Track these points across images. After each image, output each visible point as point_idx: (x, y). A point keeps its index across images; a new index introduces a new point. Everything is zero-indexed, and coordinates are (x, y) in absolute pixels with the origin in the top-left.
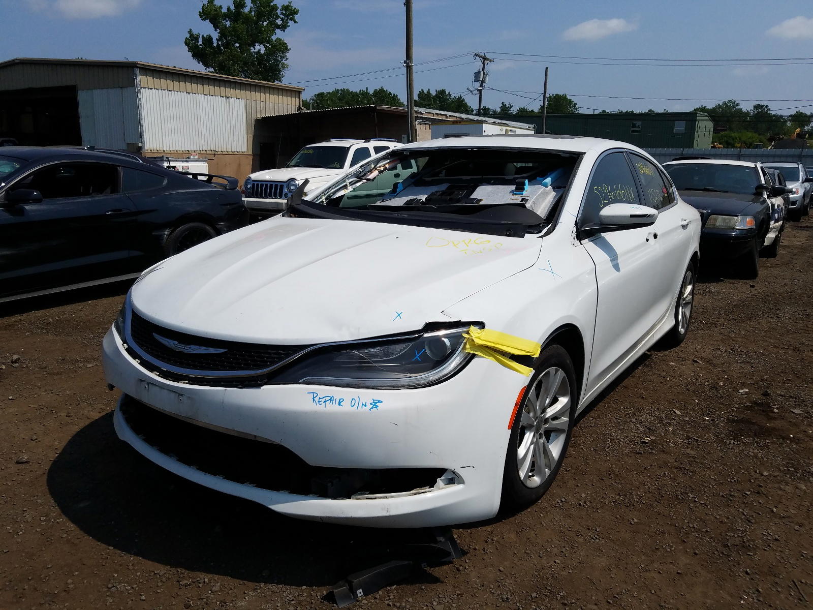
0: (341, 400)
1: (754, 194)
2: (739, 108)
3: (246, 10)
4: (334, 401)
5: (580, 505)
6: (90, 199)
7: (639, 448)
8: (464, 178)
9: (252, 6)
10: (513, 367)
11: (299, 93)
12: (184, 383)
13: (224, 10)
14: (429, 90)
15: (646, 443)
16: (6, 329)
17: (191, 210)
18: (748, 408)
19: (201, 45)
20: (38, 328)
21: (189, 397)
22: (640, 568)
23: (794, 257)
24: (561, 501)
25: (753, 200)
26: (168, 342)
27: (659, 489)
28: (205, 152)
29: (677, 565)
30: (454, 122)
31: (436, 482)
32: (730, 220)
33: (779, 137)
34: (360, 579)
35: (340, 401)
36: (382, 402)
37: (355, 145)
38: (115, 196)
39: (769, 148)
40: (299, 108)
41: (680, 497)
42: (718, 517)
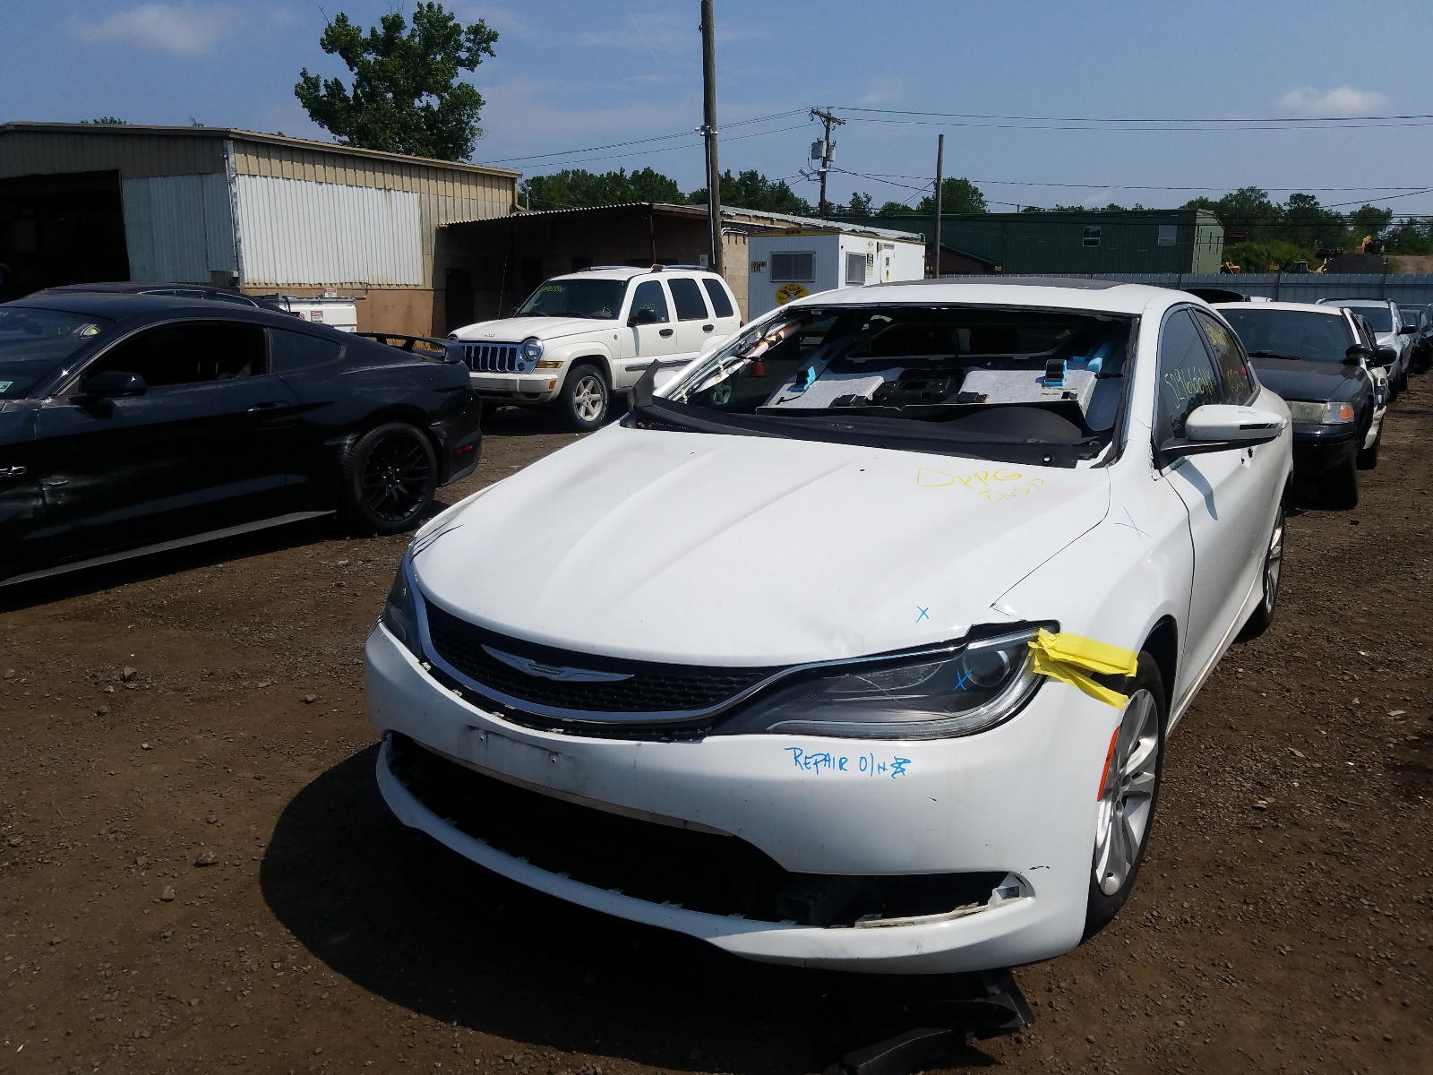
0: (843, 761)
1: (1345, 362)
2: (1265, 201)
3: (405, 34)
4: (832, 762)
5: (1186, 922)
6: (220, 386)
7: (1251, 819)
8: (932, 358)
9: (416, 27)
10: (1100, 694)
11: (513, 180)
12: (558, 732)
13: (365, 35)
14: (729, 171)
15: (1261, 809)
16: (88, 618)
17: (389, 401)
18: (1412, 744)
19: (325, 96)
20: (147, 615)
21: (570, 758)
22: (1321, 1031)
23: (1405, 468)
24: (1152, 915)
25: (1344, 375)
26: (518, 663)
27: (1309, 891)
28: (350, 286)
29: (1380, 1026)
30: (789, 232)
31: (991, 895)
32: (1312, 409)
33: (1336, 251)
34: (870, 1062)
35: (840, 762)
36: (909, 762)
37: (635, 277)
38: (261, 379)
39: (1319, 270)
40: (513, 208)
41: (1349, 906)
42: (1422, 939)
